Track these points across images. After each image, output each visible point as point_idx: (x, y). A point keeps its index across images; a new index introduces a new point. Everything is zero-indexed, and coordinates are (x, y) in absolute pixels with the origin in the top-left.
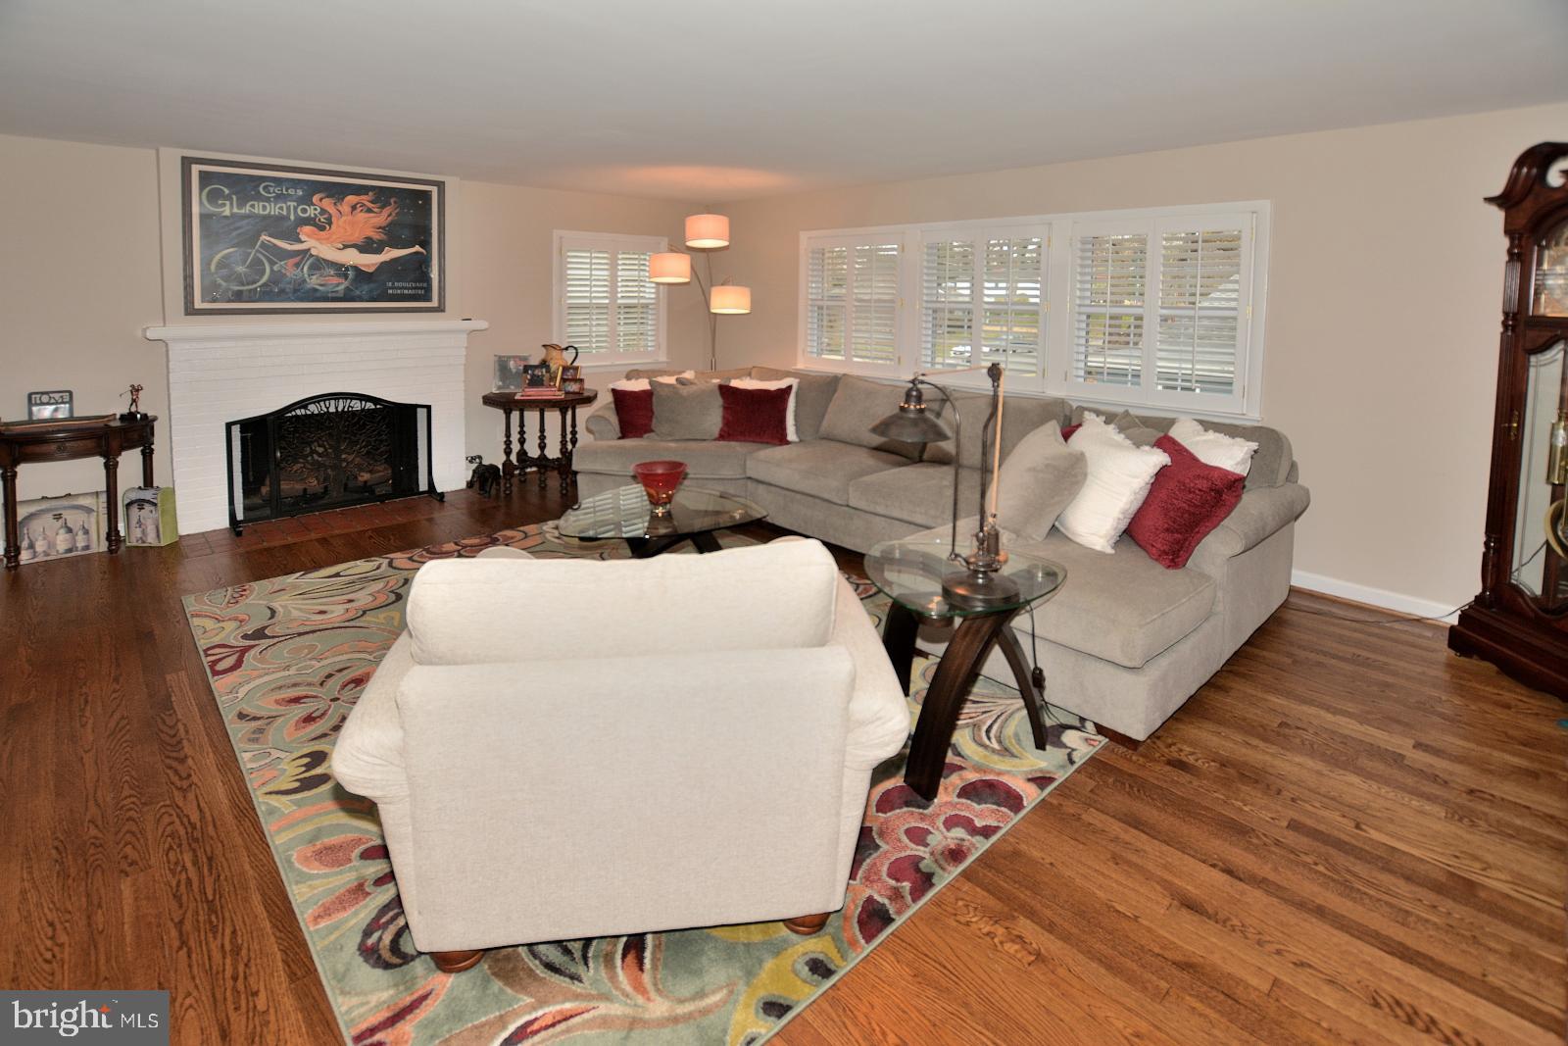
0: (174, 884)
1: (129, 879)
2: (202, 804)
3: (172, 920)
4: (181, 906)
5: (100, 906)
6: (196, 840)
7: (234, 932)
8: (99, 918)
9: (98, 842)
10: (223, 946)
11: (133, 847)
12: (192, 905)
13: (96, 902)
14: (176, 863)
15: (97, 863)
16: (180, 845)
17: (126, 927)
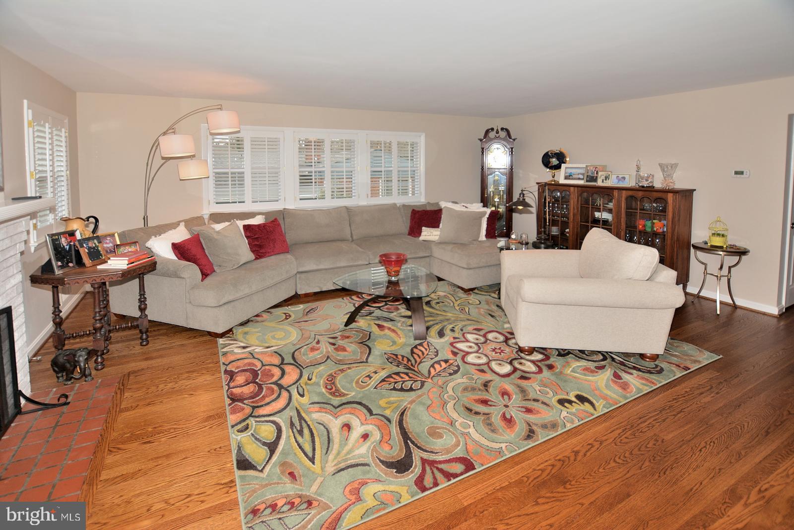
0: (659, 424)
1: (665, 438)
2: (609, 432)
3: (674, 418)
4: (668, 418)
5: (683, 440)
6: (632, 426)
7: (669, 402)
8: (688, 438)
9: (652, 459)
10: (676, 403)
11: (648, 444)
12: (664, 415)
13: (682, 443)
14: (648, 427)
15: (664, 453)
16: (638, 430)
17: (686, 428)
